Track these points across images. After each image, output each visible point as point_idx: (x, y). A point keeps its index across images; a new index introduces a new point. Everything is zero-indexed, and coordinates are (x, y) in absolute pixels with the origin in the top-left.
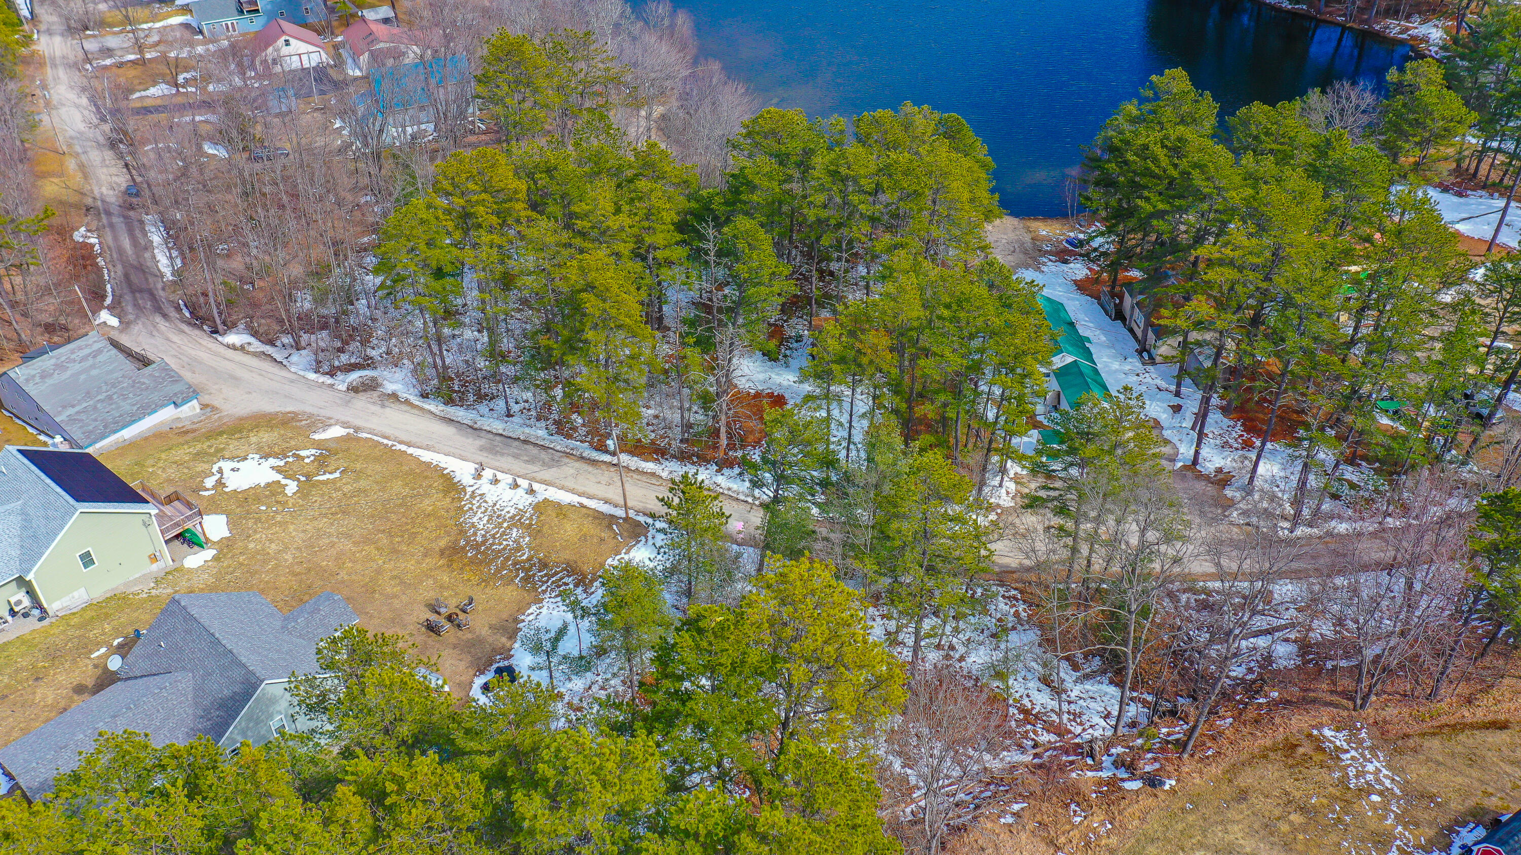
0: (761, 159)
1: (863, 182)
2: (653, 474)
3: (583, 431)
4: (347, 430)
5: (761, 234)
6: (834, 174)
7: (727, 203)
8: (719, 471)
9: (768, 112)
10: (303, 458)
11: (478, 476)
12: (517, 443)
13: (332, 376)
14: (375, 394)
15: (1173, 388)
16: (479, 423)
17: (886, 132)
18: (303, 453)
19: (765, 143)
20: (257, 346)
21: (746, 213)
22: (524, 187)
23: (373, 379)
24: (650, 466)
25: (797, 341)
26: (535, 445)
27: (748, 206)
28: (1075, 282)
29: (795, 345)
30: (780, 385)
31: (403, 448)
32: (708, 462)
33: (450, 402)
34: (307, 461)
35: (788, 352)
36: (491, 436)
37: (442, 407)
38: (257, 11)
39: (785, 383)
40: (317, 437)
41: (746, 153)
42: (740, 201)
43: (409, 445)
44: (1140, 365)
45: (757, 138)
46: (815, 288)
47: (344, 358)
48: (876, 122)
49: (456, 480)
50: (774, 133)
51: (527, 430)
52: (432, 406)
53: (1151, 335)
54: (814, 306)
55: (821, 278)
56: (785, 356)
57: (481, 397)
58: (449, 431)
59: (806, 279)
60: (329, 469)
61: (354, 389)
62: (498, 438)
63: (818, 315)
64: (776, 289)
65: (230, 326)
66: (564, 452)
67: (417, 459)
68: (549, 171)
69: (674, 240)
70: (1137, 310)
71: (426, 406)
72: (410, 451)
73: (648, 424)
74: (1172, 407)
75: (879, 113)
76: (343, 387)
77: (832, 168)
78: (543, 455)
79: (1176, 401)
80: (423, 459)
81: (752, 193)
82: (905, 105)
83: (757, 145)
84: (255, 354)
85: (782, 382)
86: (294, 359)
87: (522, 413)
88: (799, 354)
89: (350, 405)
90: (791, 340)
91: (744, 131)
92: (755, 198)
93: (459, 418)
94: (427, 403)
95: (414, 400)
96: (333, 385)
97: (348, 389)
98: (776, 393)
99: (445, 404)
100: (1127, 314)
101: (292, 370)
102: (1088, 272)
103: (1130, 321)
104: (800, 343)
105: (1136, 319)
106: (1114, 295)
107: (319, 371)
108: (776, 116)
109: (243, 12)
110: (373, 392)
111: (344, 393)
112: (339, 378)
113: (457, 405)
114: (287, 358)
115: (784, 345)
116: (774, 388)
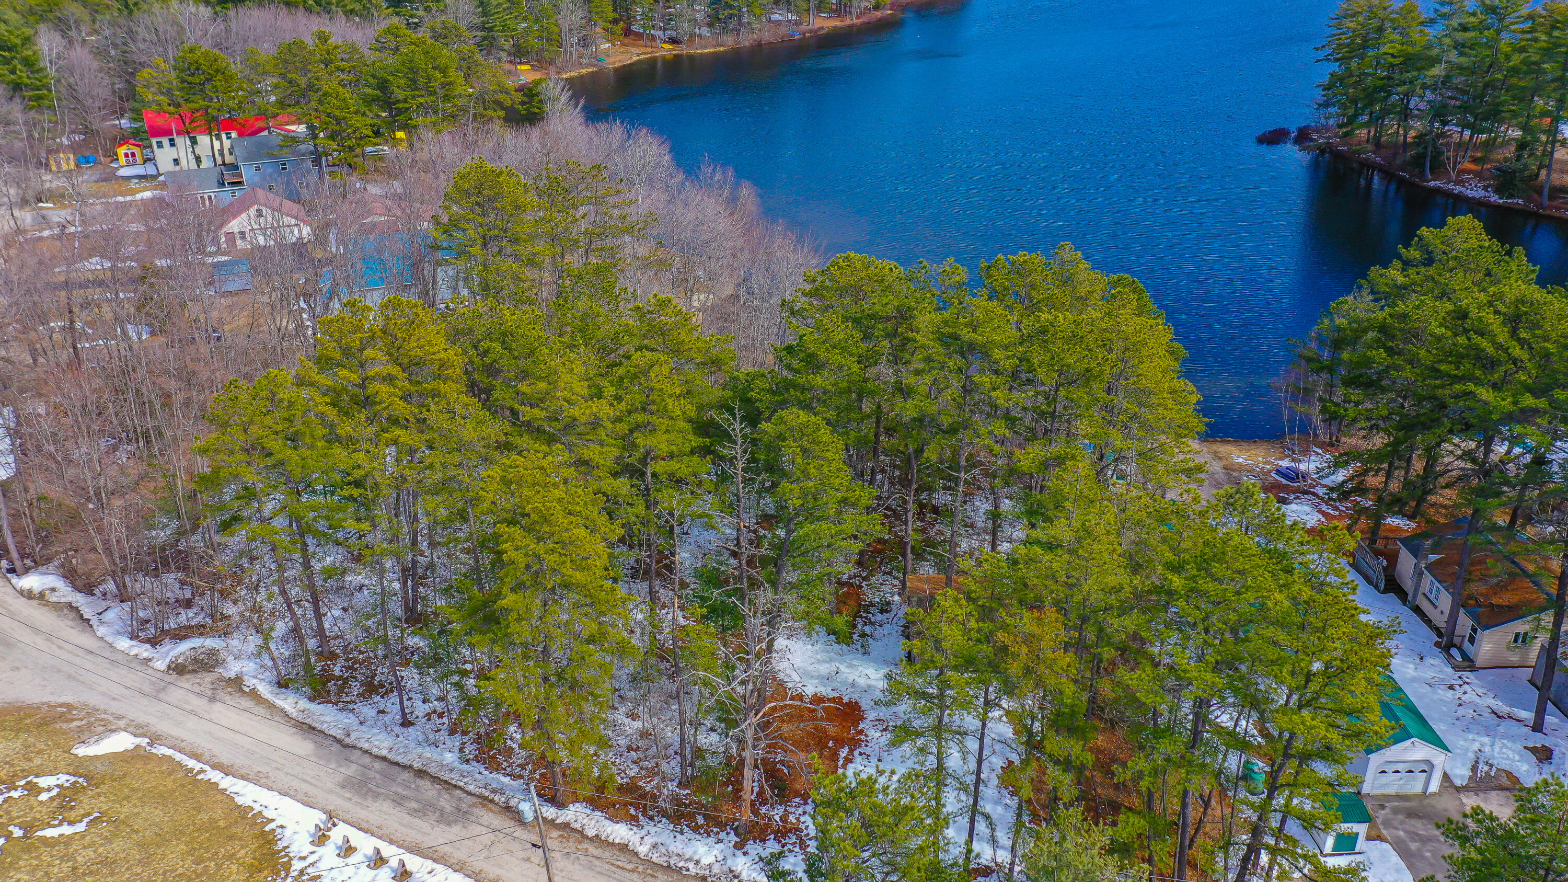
1: (997, 354)
2: (623, 848)
3: (520, 755)
4: (138, 741)
5: (825, 434)
6: (948, 340)
8: (739, 846)
9: (846, 259)
10: (40, 791)
11: (320, 838)
12: (406, 775)
13: (154, 646)
14: (208, 678)
15: (1528, 715)
16: (354, 736)
17: (1033, 287)
18: (43, 782)
19: (839, 303)
20: (64, 592)
21: (805, 406)
23: (213, 653)
24: (620, 832)
25: (882, 611)
26: (435, 779)
27: (808, 395)
29: (879, 617)
30: (853, 685)
31: (215, 776)
32: (722, 826)
33: (319, 694)
34: (44, 797)
35: (868, 629)
36: (367, 760)
37: (304, 703)
38: (240, 183)
39: (862, 681)
40: (81, 751)
41: (810, 321)
43: (227, 770)
44: (1449, 670)
45: (828, 295)
46: (911, 532)
47: (185, 617)
48: (1019, 271)
49: (281, 845)
50: (852, 287)
51: (428, 752)
52: (290, 703)
53: (1465, 623)
54: (910, 556)
55: (920, 515)
56: (863, 635)
57: (371, 689)
58: (304, 746)
59: (897, 516)
60: (73, 815)
61: (178, 669)
62: (378, 765)
63: (914, 571)
64: (848, 527)
65: (38, 563)
66: (480, 796)
67: (227, 798)
69: (687, 446)
70: (1428, 578)
71: (280, 703)
72: (226, 783)
73: (629, 749)
74: (1534, 750)
75: (1022, 256)
76: (161, 665)
78: (446, 802)
79: (1538, 740)
80: (239, 800)
81: (815, 374)
82: (1062, 248)
83: (828, 307)
84: (57, 607)
85: (857, 679)
86: (110, 615)
87: (429, 720)
88: (886, 632)
89: (162, 696)
90: (872, 609)
91: (808, 287)
92: (819, 380)
93: (325, 726)
94: (283, 696)
95: (265, 690)
96: (150, 660)
97: (169, 668)
98: (846, 700)
99: (311, 700)
100: (1408, 585)
101: (99, 634)
102: (1320, 516)
103: (1415, 596)
104: (887, 615)
105: (1429, 595)
106: (1377, 553)
107: (138, 637)
108: (859, 265)
109: (223, 184)
110: (206, 674)
111: (159, 675)
112: (163, 649)
113: (329, 702)
114: (100, 614)
115: (861, 617)
116: (843, 689)
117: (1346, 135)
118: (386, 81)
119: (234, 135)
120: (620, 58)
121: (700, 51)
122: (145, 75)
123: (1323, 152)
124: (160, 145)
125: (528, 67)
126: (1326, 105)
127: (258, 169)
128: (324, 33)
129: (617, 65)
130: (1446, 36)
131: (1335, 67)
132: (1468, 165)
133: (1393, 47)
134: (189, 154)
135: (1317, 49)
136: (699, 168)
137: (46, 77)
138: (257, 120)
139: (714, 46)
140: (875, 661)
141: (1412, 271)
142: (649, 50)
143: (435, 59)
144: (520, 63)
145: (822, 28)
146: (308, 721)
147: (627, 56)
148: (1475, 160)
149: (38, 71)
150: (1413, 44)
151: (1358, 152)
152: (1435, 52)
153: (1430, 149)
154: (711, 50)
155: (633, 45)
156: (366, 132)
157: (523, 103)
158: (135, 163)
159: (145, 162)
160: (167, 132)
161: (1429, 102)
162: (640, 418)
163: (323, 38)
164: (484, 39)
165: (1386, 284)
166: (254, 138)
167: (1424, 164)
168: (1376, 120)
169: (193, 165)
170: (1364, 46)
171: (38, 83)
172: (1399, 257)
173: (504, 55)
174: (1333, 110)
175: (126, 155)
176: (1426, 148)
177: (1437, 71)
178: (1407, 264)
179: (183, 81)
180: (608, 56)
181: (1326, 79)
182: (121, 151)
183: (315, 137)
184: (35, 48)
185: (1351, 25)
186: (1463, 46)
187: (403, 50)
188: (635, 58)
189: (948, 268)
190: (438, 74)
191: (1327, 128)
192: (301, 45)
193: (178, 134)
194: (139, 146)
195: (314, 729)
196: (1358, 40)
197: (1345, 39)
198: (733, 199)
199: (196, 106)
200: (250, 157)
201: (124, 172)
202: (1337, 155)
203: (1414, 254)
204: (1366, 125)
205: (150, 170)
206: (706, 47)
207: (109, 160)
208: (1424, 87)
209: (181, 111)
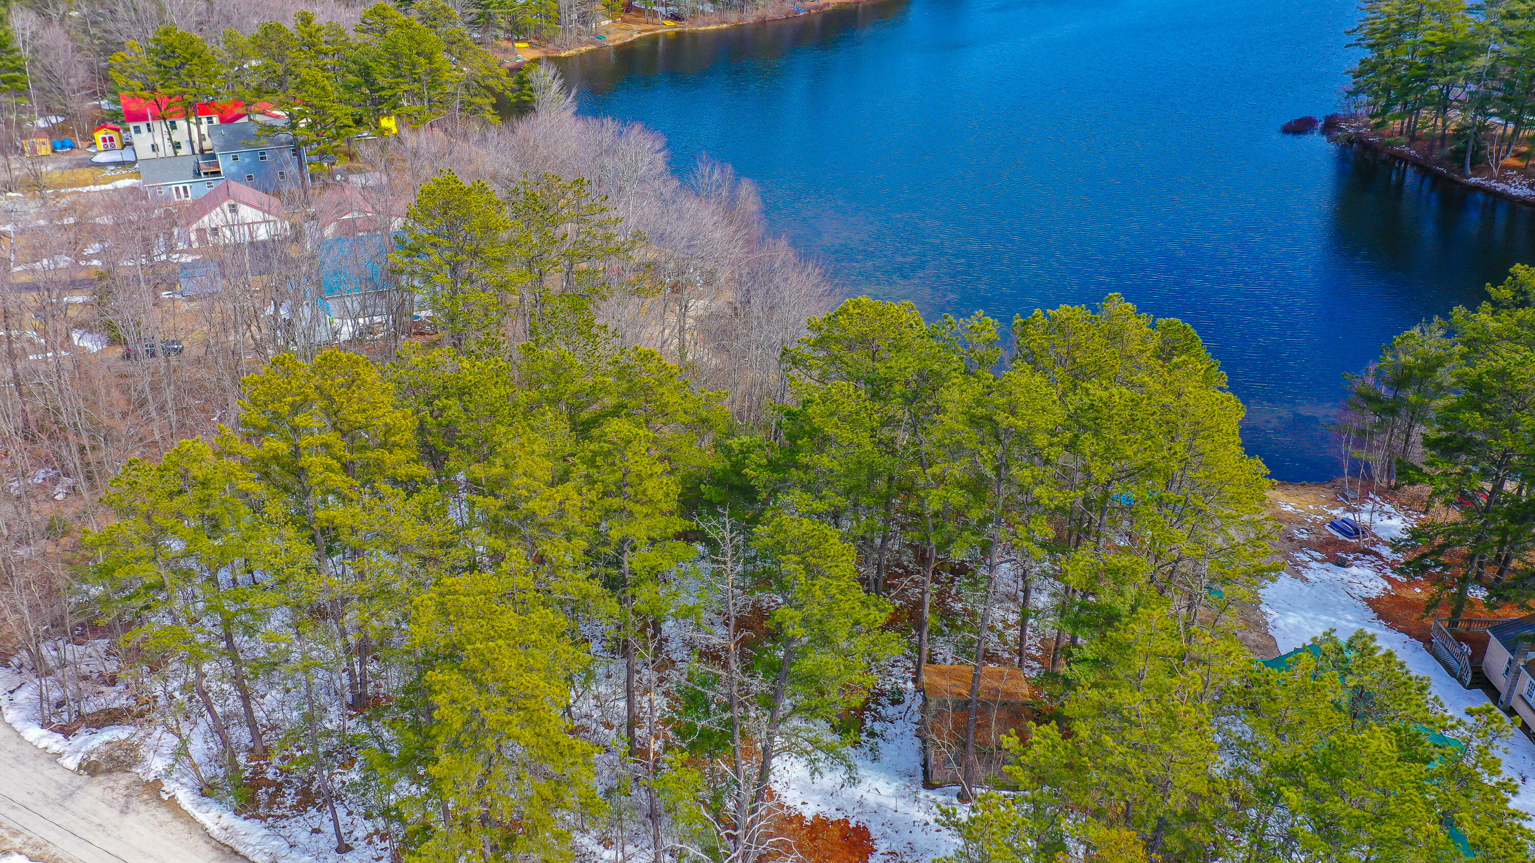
0: (840, 386)
6: (983, 423)
7: (773, 466)
9: (857, 305)
13: (66, 736)
14: (123, 780)
19: (848, 357)
21: (806, 488)
22: (411, 423)
23: (131, 747)
25: (895, 703)
27: (812, 474)
28: (1370, 602)
29: (891, 710)
30: (861, 804)
33: (246, 806)
35: (878, 727)
37: (228, 818)
38: (218, 173)
39: (871, 799)
41: (816, 373)
42: (797, 466)
45: (835, 348)
47: (107, 697)
48: (1059, 328)
50: (864, 341)
52: (212, 817)
56: (873, 735)
57: (307, 798)
61: (90, 768)
68: (462, 393)
69: (670, 531)
70: (1526, 679)
71: (201, 817)
75: (1063, 311)
76: (71, 762)
77: (979, 411)
81: (821, 451)
82: (1109, 300)
83: (834, 360)
85: (866, 795)
86: (22, 696)
87: (370, 843)
88: (898, 731)
89: (67, 803)
90: (883, 700)
91: (814, 336)
92: (825, 460)
93: (250, 849)
94: (205, 808)
95: (185, 798)
96: (60, 755)
97: (80, 766)
98: (852, 825)
99: (237, 813)
100: (1501, 682)
101: (8, 719)
102: (1386, 583)
103: (1509, 697)
104: (899, 708)
105: (1527, 697)
106: (1460, 638)
107: (50, 723)
108: (871, 313)
109: (199, 174)
110: (121, 775)
111: (70, 774)
112: (76, 741)
113: (258, 817)
114: (11, 692)
115: (869, 709)
116: (850, 809)
117: (1378, 125)
118: (368, 67)
119: (216, 120)
120: (620, 35)
121: (703, 28)
122: (118, 58)
123: (1350, 141)
124: (137, 130)
125: (525, 45)
126: (1356, 93)
127: (235, 159)
128: (306, 14)
129: (617, 42)
130: (1492, 24)
131: (1367, 54)
132: (1510, 161)
133: (1433, 35)
134: (166, 141)
135: (1348, 33)
136: (696, 166)
137: (19, 58)
138: (236, 106)
139: (717, 23)
140: (886, 770)
141: (1504, 314)
142: (651, 26)
143: (419, 44)
144: (518, 41)
145: (828, 4)
146: (230, 842)
147: (629, 33)
148: (1518, 155)
149: (13, 51)
150: (1455, 32)
151: (1392, 145)
152: (1481, 41)
153: (1471, 143)
154: (714, 27)
155: (634, 22)
156: (346, 122)
157: (513, 91)
158: (113, 148)
159: (124, 147)
160: (144, 118)
161: (1470, 93)
162: (615, 502)
163: (306, 20)
164: (480, 16)
165: (1474, 329)
166: (232, 126)
167: (1464, 159)
168: (1411, 111)
169: (170, 152)
170: (1400, 31)
171: (11, 65)
172: (1487, 297)
173: (501, 33)
174: (1364, 98)
175: (104, 140)
176: (1467, 142)
177: (1482, 62)
178: (1497, 305)
179: (159, 65)
180: (608, 33)
181: (1357, 67)
182: (99, 135)
183: (294, 126)
184: (8, 28)
185: (1387, 9)
186: (1511, 34)
187: (390, 33)
188: (636, 36)
189: (976, 324)
190: (422, 60)
191: (1355, 117)
192: (279, 29)
193: (153, 119)
194: (118, 130)
195: (237, 853)
196: (1393, 26)
197: (1379, 23)
198: (733, 198)
199: (171, 91)
200: (228, 146)
201: (101, 158)
202: (1366, 146)
203: (1504, 293)
204: (1400, 116)
205: (127, 155)
206: (709, 24)
207: (87, 144)
208: (1468, 78)
209: (157, 95)
